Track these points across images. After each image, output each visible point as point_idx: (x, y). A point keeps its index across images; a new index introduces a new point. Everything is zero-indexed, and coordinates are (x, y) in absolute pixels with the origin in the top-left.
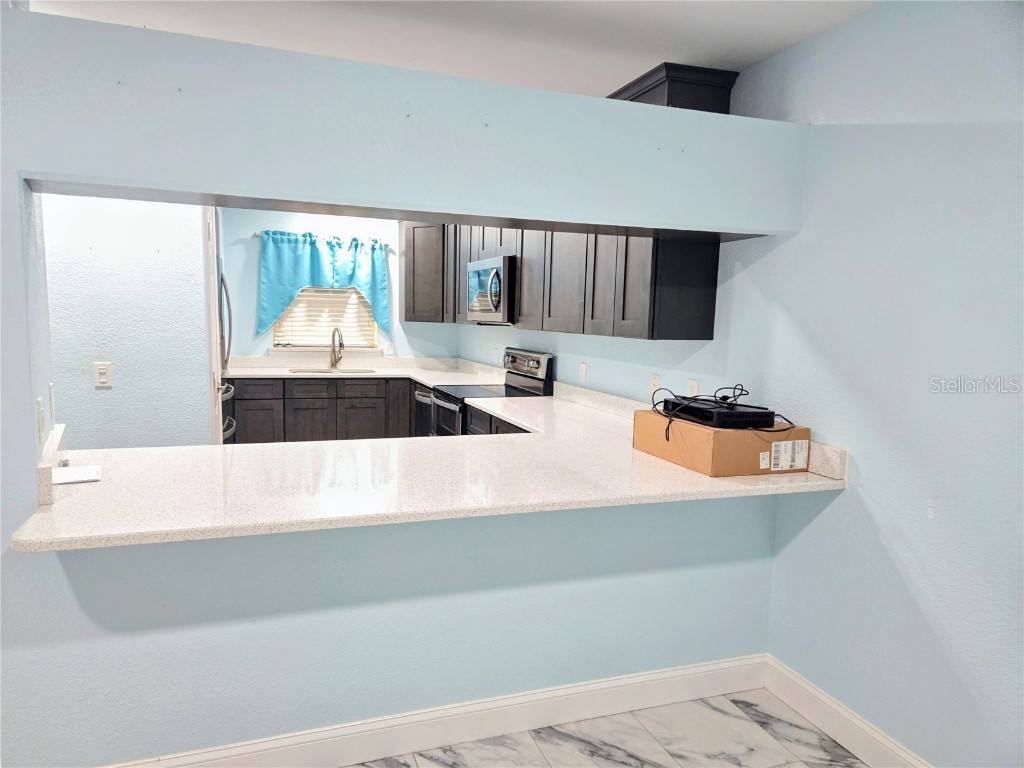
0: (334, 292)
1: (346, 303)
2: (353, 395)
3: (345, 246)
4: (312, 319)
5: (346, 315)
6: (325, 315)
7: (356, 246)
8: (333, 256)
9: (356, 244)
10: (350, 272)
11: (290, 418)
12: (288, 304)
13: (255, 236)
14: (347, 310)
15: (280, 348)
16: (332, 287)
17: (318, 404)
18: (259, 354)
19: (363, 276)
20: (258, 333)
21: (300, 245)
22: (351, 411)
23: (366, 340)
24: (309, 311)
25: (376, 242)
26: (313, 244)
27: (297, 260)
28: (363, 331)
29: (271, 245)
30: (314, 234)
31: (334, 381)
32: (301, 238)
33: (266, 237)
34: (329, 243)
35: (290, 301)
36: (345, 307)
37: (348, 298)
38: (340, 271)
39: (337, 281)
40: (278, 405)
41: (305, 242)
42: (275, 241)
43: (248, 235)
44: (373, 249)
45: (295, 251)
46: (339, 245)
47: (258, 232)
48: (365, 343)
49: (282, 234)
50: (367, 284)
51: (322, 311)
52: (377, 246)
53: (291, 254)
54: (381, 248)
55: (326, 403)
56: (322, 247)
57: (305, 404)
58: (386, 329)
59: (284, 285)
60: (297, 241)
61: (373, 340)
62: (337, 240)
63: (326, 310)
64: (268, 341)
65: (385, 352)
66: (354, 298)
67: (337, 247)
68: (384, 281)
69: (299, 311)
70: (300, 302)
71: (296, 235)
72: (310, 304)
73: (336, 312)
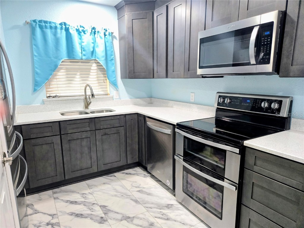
0: (82, 62)
1: (90, 69)
2: (105, 127)
3: (88, 33)
4: (70, 79)
5: (90, 76)
6: (78, 77)
7: (95, 33)
8: (80, 39)
9: (94, 31)
10: (92, 50)
11: (65, 146)
12: (54, 71)
13: (27, 23)
14: (91, 74)
15: (51, 99)
16: (82, 59)
17: (84, 135)
18: (37, 103)
19: (100, 51)
20: (35, 90)
21: (59, 31)
22: (104, 137)
23: (103, 91)
24: (67, 74)
25: (106, 31)
26: (67, 30)
27: (57, 41)
28: (100, 85)
29: (38, 30)
30: (68, 23)
31: (93, 120)
32: (59, 26)
33: (34, 24)
34: (77, 30)
35: (55, 68)
36: (90, 72)
37: (91, 66)
38: (86, 49)
39: (84, 55)
40: (57, 139)
41: (62, 29)
42: (41, 27)
43: (21, 22)
44: (105, 35)
45: (55, 34)
46: (84, 32)
47: (29, 21)
48: (102, 93)
49: (46, 22)
50: (103, 57)
51: (76, 74)
52: (107, 33)
53: (53, 37)
54: (109, 35)
55: (89, 134)
56: (73, 32)
57: (75, 136)
58: (114, 84)
59: (50, 58)
60: (56, 28)
61: (107, 91)
62: (82, 29)
63: (78, 74)
64: (42, 95)
65: (115, 97)
66: (94, 66)
67: (82, 33)
68: (112, 55)
69: (61, 74)
70: (61, 69)
71: (55, 23)
72: (67, 70)
73: (84, 74)
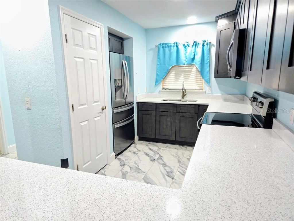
0: (186, 66)
1: (191, 71)
2: (183, 111)
3: (191, 46)
4: (177, 78)
5: (191, 76)
6: (182, 76)
7: (196, 45)
8: (186, 51)
9: (195, 44)
10: (192, 57)
12: (168, 73)
14: (192, 74)
15: (164, 90)
16: (184, 64)
17: (169, 114)
18: (156, 92)
19: (198, 58)
20: (156, 85)
21: (172, 48)
22: (182, 118)
23: (199, 87)
24: (176, 75)
25: (205, 41)
26: (177, 46)
27: (171, 54)
28: (197, 83)
29: (161, 49)
30: (178, 42)
32: (172, 45)
33: (159, 46)
34: (184, 45)
36: (191, 73)
37: (192, 68)
38: (188, 57)
39: (186, 62)
40: (154, 113)
41: (174, 46)
42: (163, 47)
43: (154, 46)
44: (203, 45)
45: (170, 50)
46: (188, 45)
47: (157, 45)
48: (198, 88)
49: (166, 44)
50: (199, 62)
51: (181, 75)
52: (205, 44)
53: (169, 52)
54: (207, 44)
55: (172, 114)
56: (181, 47)
58: (208, 82)
59: (166, 65)
60: (171, 46)
61: (202, 87)
62: (187, 43)
63: (183, 74)
64: (160, 88)
65: (207, 92)
66: (195, 68)
67: (187, 46)
68: (208, 60)
69: (172, 75)
70: (172, 71)
71: (171, 43)
72: (176, 72)
73: (187, 75)
